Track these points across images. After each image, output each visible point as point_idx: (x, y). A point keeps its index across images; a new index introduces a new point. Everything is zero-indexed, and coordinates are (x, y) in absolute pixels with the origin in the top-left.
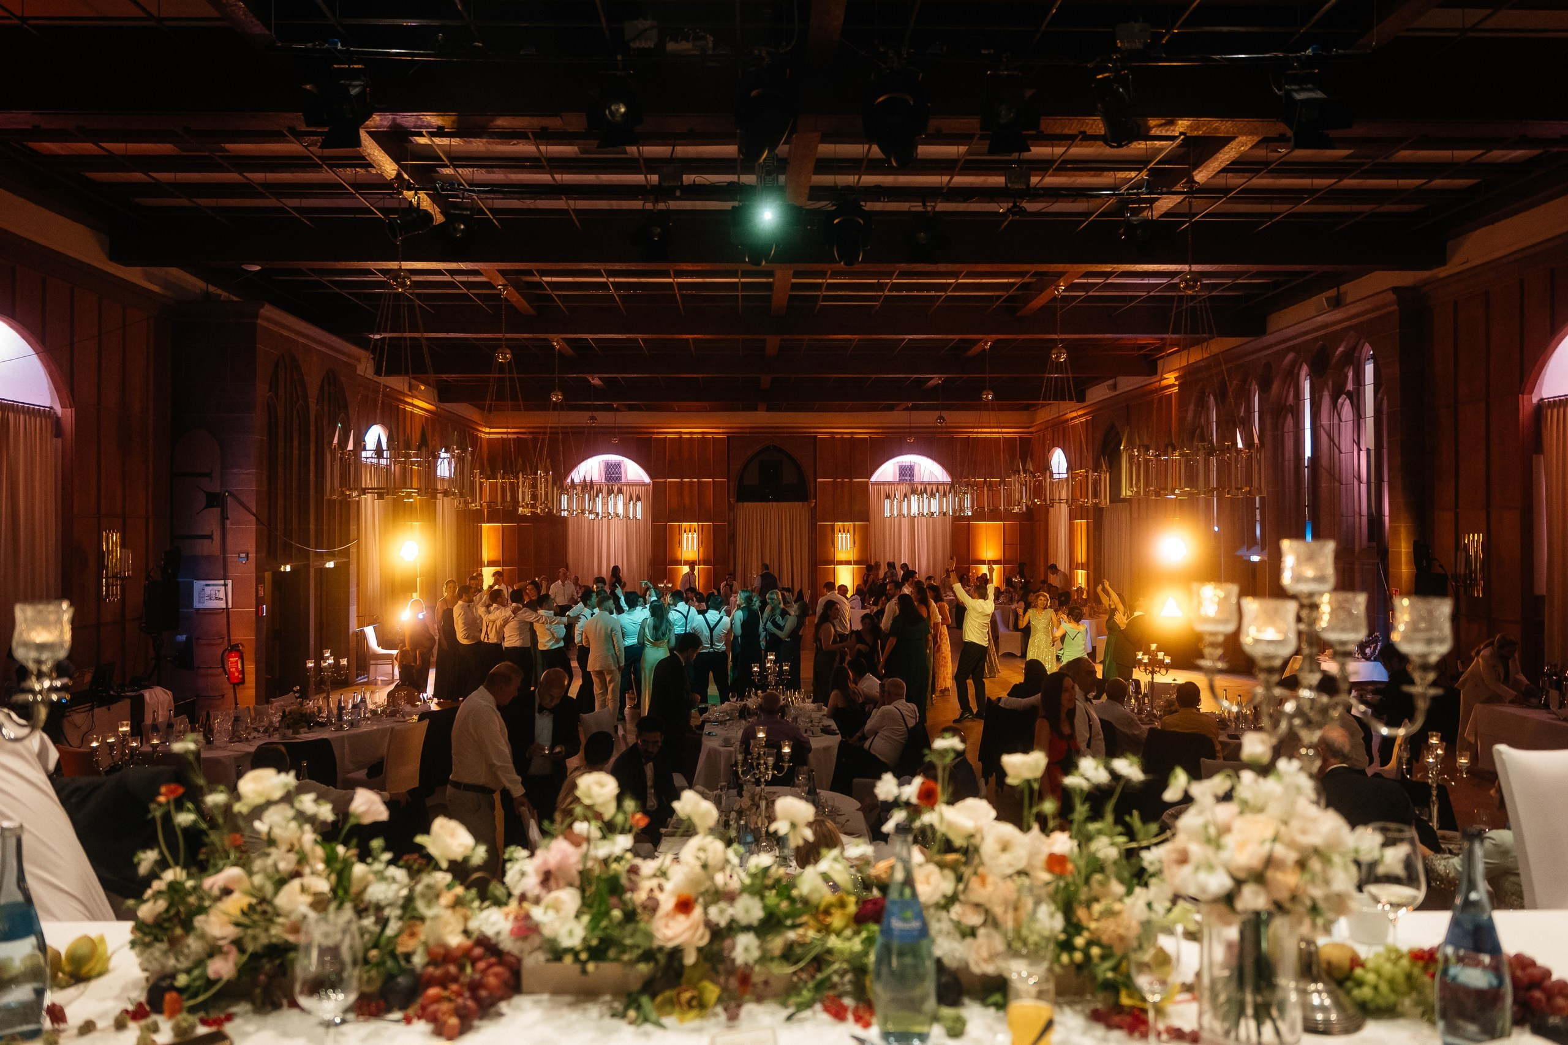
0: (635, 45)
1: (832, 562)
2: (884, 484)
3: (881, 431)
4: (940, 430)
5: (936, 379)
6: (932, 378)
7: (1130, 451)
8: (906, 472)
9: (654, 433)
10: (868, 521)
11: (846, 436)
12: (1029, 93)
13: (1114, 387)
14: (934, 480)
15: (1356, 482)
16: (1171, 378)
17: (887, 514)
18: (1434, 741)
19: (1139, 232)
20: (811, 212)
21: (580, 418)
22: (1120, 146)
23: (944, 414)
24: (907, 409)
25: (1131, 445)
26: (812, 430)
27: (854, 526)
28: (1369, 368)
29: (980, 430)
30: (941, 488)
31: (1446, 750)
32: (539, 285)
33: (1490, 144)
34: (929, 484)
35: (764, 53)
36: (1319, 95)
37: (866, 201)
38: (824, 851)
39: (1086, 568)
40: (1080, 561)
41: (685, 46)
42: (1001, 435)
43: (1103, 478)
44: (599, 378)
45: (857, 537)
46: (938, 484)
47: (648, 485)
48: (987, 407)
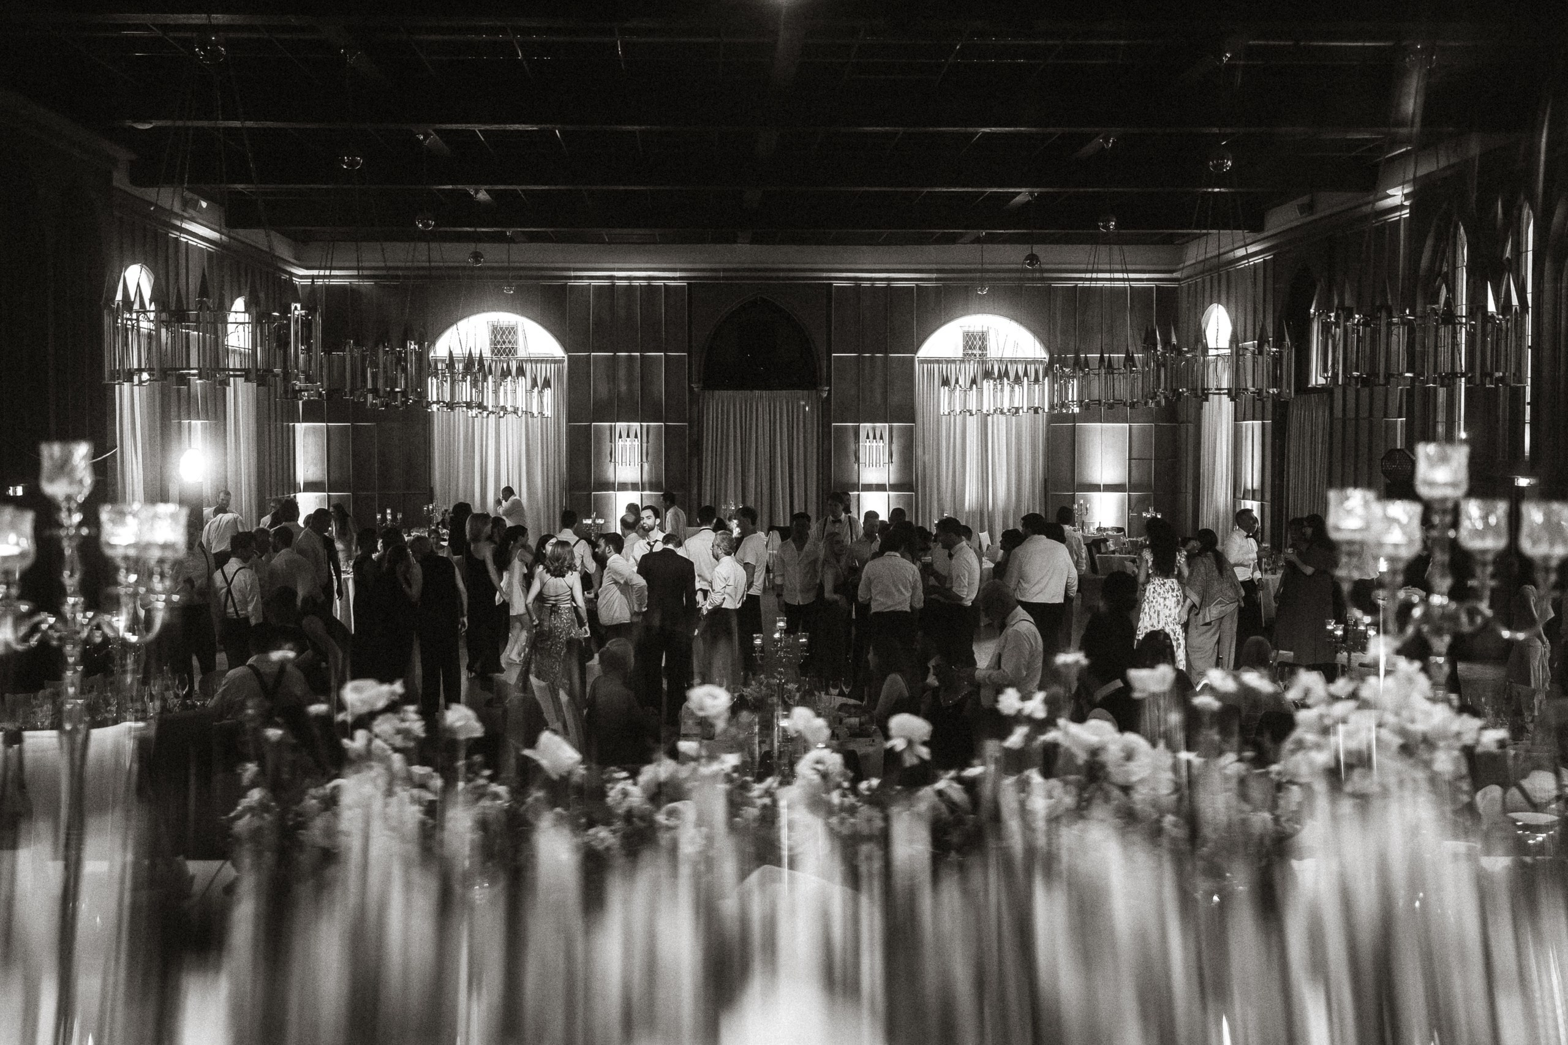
1: (856, 487)
2: (938, 361)
3: (934, 276)
4: (1030, 275)
5: (1023, 195)
6: (1020, 193)
7: (1323, 317)
8: (975, 342)
9: (570, 278)
10: (913, 421)
11: (878, 284)
14: (1020, 355)
16: (1397, 195)
17: (944, 409)
21: (457, 254)
23: (1037, 249)
24: (978, 240)
25: (1325, 306)
26: (825, 275)
27: (891, 429)
29: (1094, 275)
30: (1031, 369)
34: (1013, 361)
39: (1258, 496)
40: (1249, 487)
42: (1127, 284)
43: (1285, 354)
44: (486, 191)
45: (894, 447)
46: (1027, 362)
47: (561, 361)
48: (1107, 240)
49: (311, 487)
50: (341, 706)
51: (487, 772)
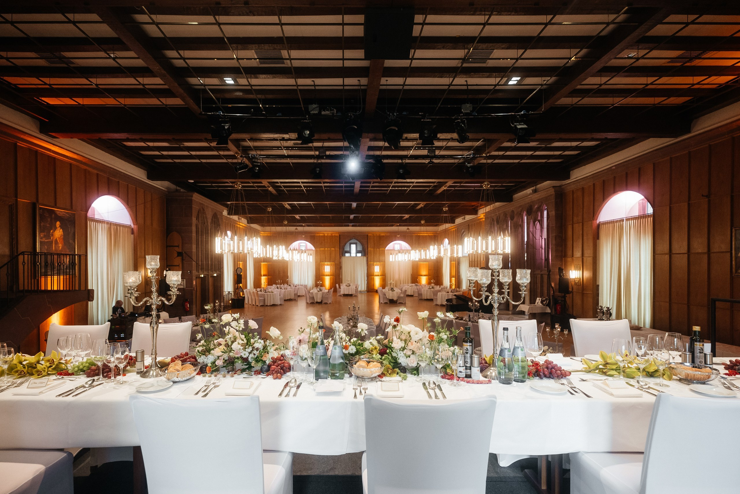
0: (312, 112)
1: (373, 276)
2: (390, 250)
3: (389, 233)
4: (408, 233)
5: (407, 216)
6: (405, 216)
9: (316, 234)
10: (384, 262)
11: (378, 235)
12: (434, 126)
13: (464, 218)
14: (405, 248)
15: (541, 249)
16: (482, 216)
17: (391, 260)
18: (557, 326)
19: (470, 169)
20: (367, 163)
21: (293, 229)
22: (463, 143)
23: (409, 227)
24: (397, 226)
26: (367, 233)
27: (380, 264)
28: (545, 213)
29: (421, 233)
31: (561, 329)
32: (280, 187)
33: (583, 140)
35: (352, 115)
36: (525, 126)
37: (384, 160)
38: (371, 337)
40: (453, 275)
41: (327, 112)
44: (299, 216)
45: (381, 267)
46: (407, 250)
47: (314, 250)
49: (264, 275)
50: (221, 320)
51: (258, 337)
